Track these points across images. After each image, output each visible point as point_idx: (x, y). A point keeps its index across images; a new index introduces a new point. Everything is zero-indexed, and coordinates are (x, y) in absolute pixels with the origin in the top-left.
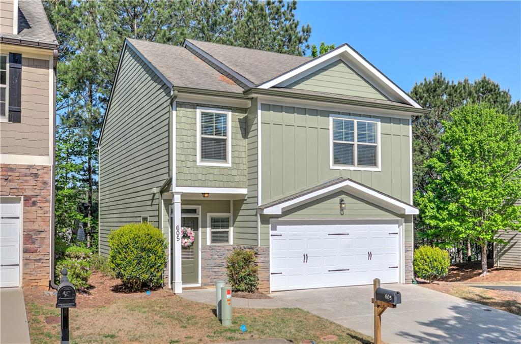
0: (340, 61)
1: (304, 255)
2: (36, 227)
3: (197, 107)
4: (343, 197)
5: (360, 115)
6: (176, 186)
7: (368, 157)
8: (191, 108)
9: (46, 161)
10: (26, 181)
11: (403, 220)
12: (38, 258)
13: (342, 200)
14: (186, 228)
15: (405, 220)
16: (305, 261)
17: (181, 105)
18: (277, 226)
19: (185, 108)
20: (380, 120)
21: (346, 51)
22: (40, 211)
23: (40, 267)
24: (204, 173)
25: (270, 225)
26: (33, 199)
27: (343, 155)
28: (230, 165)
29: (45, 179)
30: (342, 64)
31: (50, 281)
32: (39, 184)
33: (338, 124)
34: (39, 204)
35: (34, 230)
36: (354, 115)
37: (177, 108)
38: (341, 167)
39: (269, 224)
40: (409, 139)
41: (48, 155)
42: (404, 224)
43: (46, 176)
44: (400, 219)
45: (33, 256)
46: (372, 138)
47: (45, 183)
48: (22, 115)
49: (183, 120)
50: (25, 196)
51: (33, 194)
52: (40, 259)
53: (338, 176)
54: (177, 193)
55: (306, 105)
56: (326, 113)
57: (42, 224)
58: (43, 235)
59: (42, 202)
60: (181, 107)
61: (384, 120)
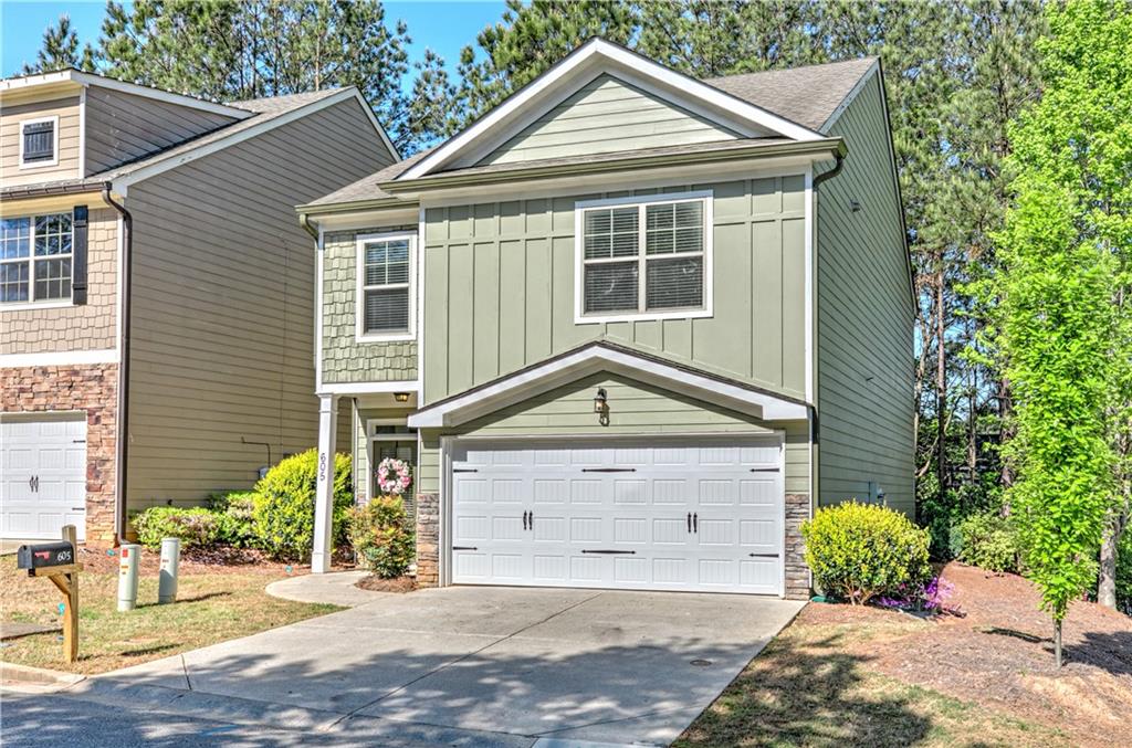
0: (605, 77)
1: (525, 514)
2: (100, 454)
3: (358, 236)
4: (607, 385)
5: (654, 191)
6: (323, 383)
7: (680, 286)
8: (348, 240)
9: (115, 356)
10: (90, 388)
11: (781, 433)
12: (101, 499)
13: (602, 393)
15: (786, 437)
16: (528, 526)
17: (333, 236)
18: (469, 453)
19: (339, 241)
20: (711, 191)
21: (596, 52)
22: (104, 431)
23: (104, 513)
25: (441, 450)
26: (97, 414)
27: (607, 290)
28: (412, 336)
29: (110, 384)
30: (610, 84)
31: (116, 535)
32: (105, 392)
33: (598, 222)
34: (103, 421)
35: (97, 458)
36: (637, 193)
37: (327, 245)
38: (602, 318)
39: (438, 447)
40: (804, 224)
41: (115, 347)
42: (784, 445)
43: (112, 379)
44: (772, 432)
45: (96, 497)
46: (691, 239)
47: (110, 389)
48: (88, 292)
49: (336, 263)
50: (89, 409)
51: (97, 405)
52: (104, 501)
54: (326, 395)
55: (521, 193)
56: (565, 202)
57: (106, 449)
58: (108, 465)
59: (106, 416)
60: (332, 242)
61: (723, 188)
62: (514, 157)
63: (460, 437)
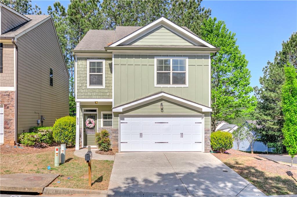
0: (162, 26)
1: (140, 134)
2: (9, 118)
3: (88, 59)
4: (163, 102)
5: (174, 56)
6: (77, 99)
7: (180, 79)
8: (85, 60)
9: (13, 89)
10: (5, 98)
11: (204, 115)
12: (9, 131)
13: (162, 104)
14: (90, 119)
15: (205, 115)
16: (141, 137)
17: (79, 59)
18: (125, 118)
19: (82, 60)
20: (188, 57)
21: (162, 20)
22: (10, 111)
23: (11, 135)
24: (91, 92)
25: (119, 117)
26: (8, 106)
27: (163, 78)
28: (104, 87)
29: (12, 97)
30: (163, 28)
31: (15, 142)
32: (10, 99)
33: (160, 62)
34: (10, 108)
35: (8, 119)
36: (170, 56)
37: (78, 61)
38: (162, 86)
39: (118, 117)
40: (208, 67)
41: (13, 86)
42: (204, 117)
43: (13, 95)
44: (201, 114)
45: (8, 130)
46: (183, 68)
47: (12, 99)
48: (3, 69)
49: (81, 66)
50: (5, 105)
51: (8, 103)
52: (10, 132)
53: (160, 90)
54: (78, 102)
55: (140, 53)
56: (152, 57)
57: (11, 116)
58: (12, 121)
59: (11, 107)
60: (79, 60)
61: (190, 57)
62: (138, 44)
63: (124, 114)
